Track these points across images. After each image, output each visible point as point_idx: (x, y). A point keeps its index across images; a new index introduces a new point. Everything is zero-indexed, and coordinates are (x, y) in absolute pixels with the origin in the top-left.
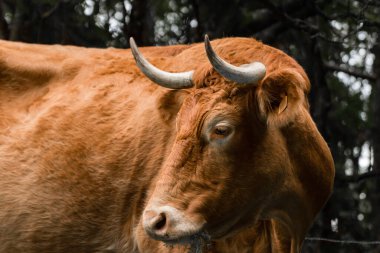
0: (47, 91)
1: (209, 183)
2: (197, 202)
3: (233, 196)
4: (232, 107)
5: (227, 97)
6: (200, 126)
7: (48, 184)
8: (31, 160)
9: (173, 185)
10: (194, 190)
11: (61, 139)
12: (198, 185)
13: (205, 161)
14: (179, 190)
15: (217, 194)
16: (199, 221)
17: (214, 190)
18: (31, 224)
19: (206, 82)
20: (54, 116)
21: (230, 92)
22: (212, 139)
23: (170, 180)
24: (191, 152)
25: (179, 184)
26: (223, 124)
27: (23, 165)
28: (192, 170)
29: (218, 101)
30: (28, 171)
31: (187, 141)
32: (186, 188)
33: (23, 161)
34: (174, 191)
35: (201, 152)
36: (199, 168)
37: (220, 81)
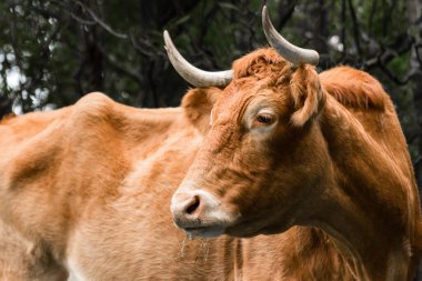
0: (166, 137)
1: (246, 172)
2: (234, 192)
3: (272, 190)
4: (278, 95)
5: (272, 85)
6: (242, 111)
7: (158, 229)
8: (144, 206)
9: (208, 170)
10: (230, 178)
11: (171, 183)
12: (235, 173)
13: (244, 149)
14: (214, 176)
15: (255, 186)
16: (235, 213)
17: (252, 181)
18: (146, 271)
19: (250, 71)
20: (167, 160)
21: (276, 81)
22: (253, 127)
23: (205, 164)
24: (229, 139)
25: (215, 169)
26: (267, 112)
27: (138, 212)
28: (230, 156)
29: (263, 87)
30: (142, 217)
31: (226, 127)
32: (221, 175)
33: (138, 208)
34: (209, 175)
35: (240, 139)
36: (237, 156)
37: (265, 70)
